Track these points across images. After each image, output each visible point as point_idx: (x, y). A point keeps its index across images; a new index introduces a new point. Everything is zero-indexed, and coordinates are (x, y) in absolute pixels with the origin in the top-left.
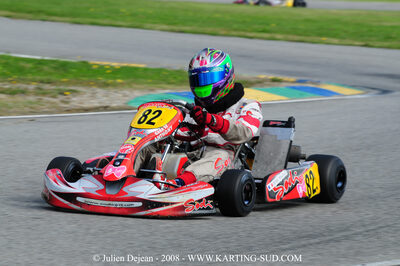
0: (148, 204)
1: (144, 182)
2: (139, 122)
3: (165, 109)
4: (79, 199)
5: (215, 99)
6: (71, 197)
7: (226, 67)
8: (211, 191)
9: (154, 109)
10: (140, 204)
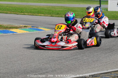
0: (63, 47)
1: (61, 42)
2: (57, 28)
3: (63, 25)
4: (46, 46)
5: (71, 24)
6: (44, 46)
8: (77, 43)
9: (60, 25)
10: (61, 47)
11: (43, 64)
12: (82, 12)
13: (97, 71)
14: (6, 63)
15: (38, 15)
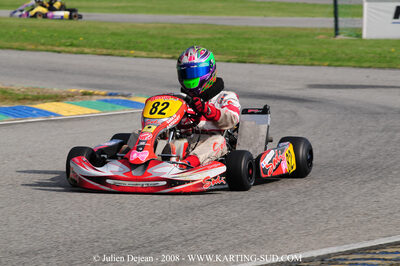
0: (171, 183)
1: (165, 163)
2: (151, 113)
3: (171, 101)
4: (108, 181)
5: (201, 90)
6: (101, 180)
7: (210, 62)
8: (223, 169)
9: (162, 101)
10: (165, 183)
11: (152, 220)
12: (275, 42)
13: (336, 245)
14: (29, 219)
15: (127, 56)
